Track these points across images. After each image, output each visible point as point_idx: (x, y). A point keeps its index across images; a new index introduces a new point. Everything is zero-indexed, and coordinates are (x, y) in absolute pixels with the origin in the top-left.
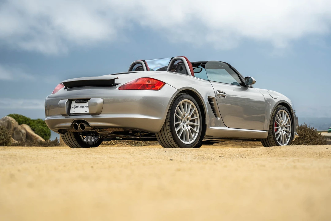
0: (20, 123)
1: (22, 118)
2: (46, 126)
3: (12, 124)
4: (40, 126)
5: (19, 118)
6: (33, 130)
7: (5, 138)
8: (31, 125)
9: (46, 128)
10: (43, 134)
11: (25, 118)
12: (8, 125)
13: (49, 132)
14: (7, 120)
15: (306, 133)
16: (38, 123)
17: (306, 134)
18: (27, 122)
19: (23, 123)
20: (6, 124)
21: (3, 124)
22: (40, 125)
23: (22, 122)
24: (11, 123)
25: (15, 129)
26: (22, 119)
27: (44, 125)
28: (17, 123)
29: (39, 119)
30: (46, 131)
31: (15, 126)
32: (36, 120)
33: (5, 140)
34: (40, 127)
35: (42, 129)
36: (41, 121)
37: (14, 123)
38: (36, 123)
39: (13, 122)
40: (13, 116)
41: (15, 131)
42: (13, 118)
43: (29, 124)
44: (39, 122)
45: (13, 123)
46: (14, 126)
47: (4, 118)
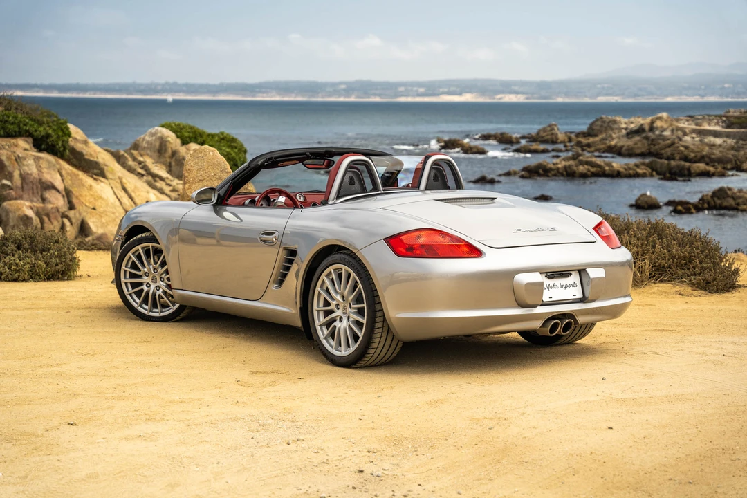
0: (184, 143)
1: (189, 130)
2: (236, 148)
3: (168, 144)
4: (224, 148)
5: (183, 131)
7: (61, 263)
9: (236, 150)
11: (195, 132)
12: (161, 145)
13: (242, 160)
14: (159, 135)
15: (693, 254)
16: (220, 142)
17: (695, 256)
18: (199, 140)
19: (191, 142)
20: (157, 144)
21: (151, 144)
22: (224, 146)
23: (188, 139)
24: (166, 141)
25: (174, 153)
26: (189, 132)
27: (234, 144)
28: (179, 141)
29: (222, 134)
30: (237, 158)
31: (174, 149)
32: (218, 135)
34: (225, 151)
35: (228, 154)
36: (226, 137)
37: (172, 141)
38: (217, 141)
39: (169, 139)
40: (172, 127)
41: (174, 158)
42: (171, 130)
43: (202, 144)
44: (223, 139)
45: (169, 141)
46: (171, 149)
47: (153, 131)
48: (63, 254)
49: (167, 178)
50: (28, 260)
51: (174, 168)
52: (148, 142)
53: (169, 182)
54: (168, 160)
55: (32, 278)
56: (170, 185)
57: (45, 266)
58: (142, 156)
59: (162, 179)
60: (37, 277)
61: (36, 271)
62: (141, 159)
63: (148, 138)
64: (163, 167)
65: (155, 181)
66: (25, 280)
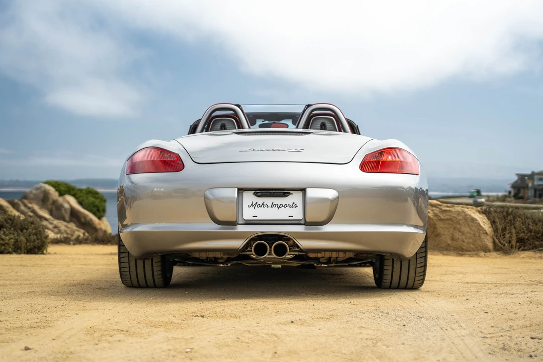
0: (61, 194)
1: (64, 186)
2: (98, 198)
4: (90, 198)
5: (60, 186)
6: (81, 203)
7: (38, 239)
8: (77, 196)
9: (99, 200)
10: (95, 209)
11: (69, 187)
12: (44, 196)
13: (103, 207)
14: (43, 189)
16: (87, 194)
18: (72, 193)
19: (66, 194)
20: (41, 196)
21: (37, 196)
23: (64, 192)
24: (48, 193)
27: (97, 196)
28: (57, 193)
29: (88, 188)
30: (99, 205)
31: (54, 199)
32: (85, 190)
33: (38, 243)
35: (93, 202)
36: (91, 191)
39: (50, 192)
40: (52, 183)
41: (54, 205)
42: (52, 186)
43: (74, 195)
44: (89, 192)
45: (51, 194)
46: (52, 199)
47: (38, 186)
48: (38, 233)
49: (49, 219)
50: (12, 236)
51: (54, 212)
52: (35, 195)
53: (51, 221)
54: (50, 207)
55: (15, 251)
56: (51, 223)
57: (25, 241)
58: (31, 203)
59: (46, 219)
60: (19, 251)
61: (18, 245)
62: (30, 205)
63: (34, 192)
64: (46, 211)
65: (41, 221)
66: (9, 253)
